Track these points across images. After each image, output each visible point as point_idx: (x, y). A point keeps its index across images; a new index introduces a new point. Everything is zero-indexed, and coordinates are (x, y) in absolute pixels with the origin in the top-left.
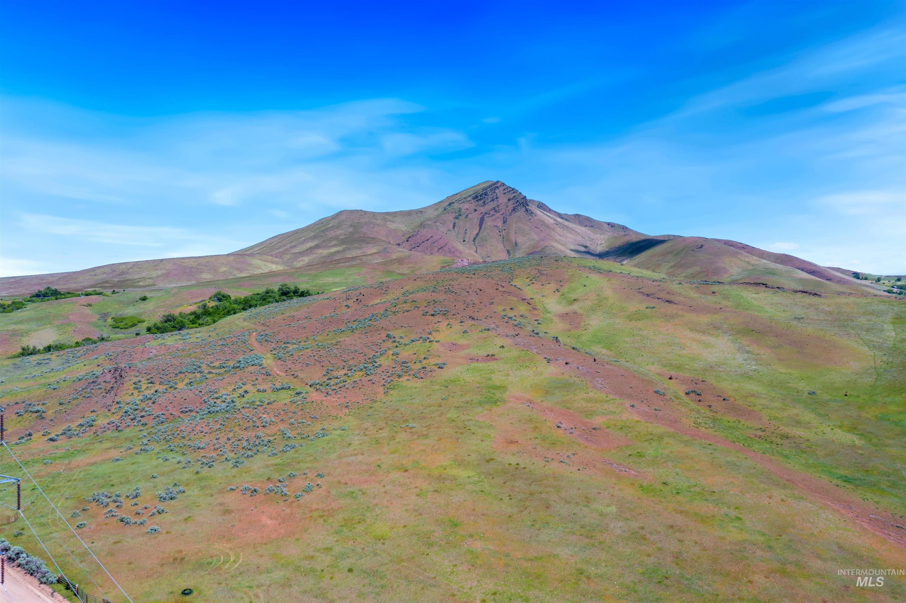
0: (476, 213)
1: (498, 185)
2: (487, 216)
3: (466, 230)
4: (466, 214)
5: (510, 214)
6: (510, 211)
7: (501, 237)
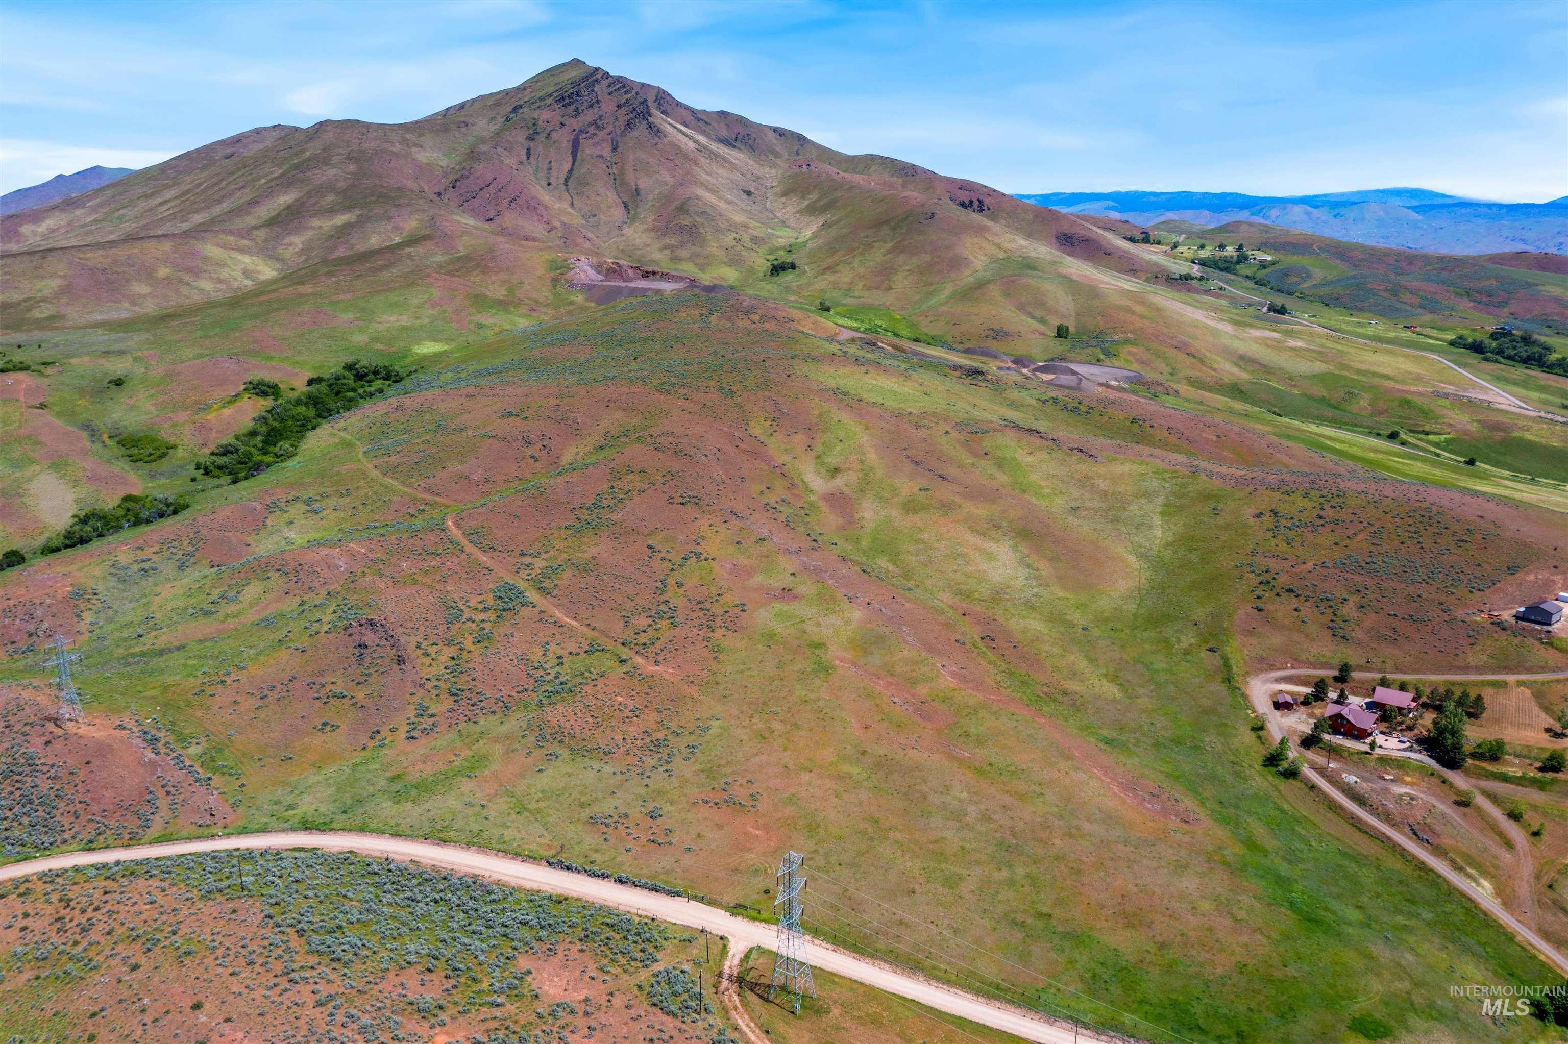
0: (567, 129)
1: (599, 76)
2: (584, 136)
3: (550, 162)
4: (547, 131)
5: (623, 134)
6: (623, 128)
7: (611, 177)
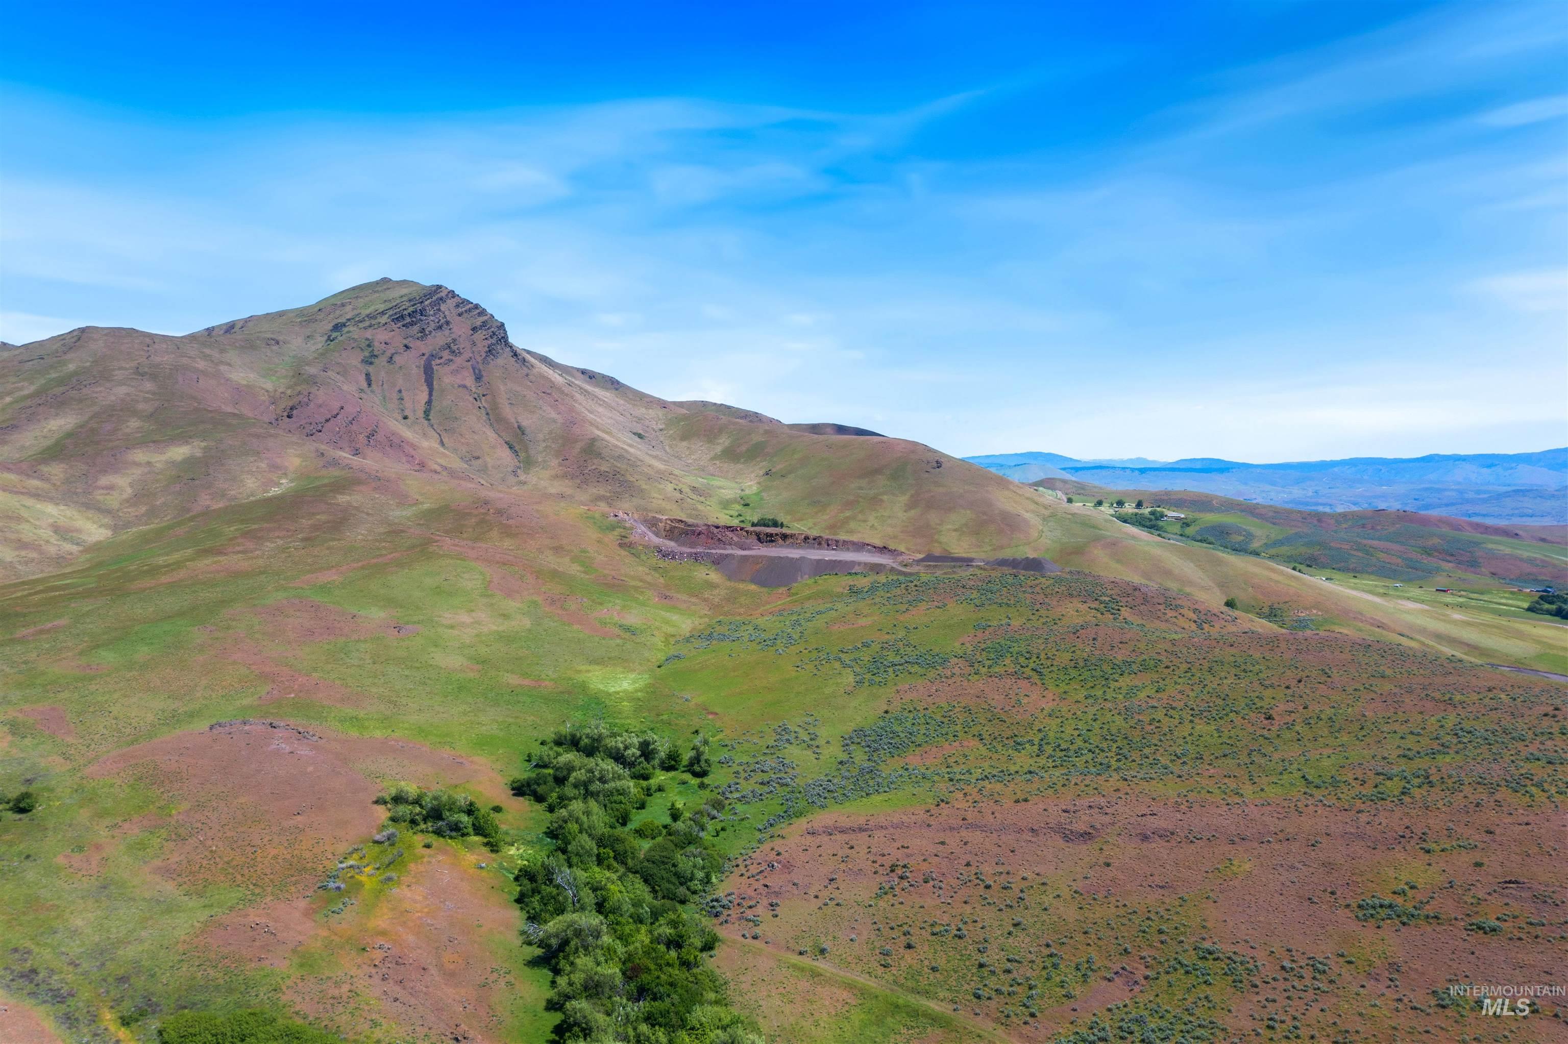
0: (412, 354)
1: (443, 294)
2: (438, 361)
3: (400, 391)
4: (388, 354)
5: (485, 362)
6: (484, 355)
7: (483, 410)
